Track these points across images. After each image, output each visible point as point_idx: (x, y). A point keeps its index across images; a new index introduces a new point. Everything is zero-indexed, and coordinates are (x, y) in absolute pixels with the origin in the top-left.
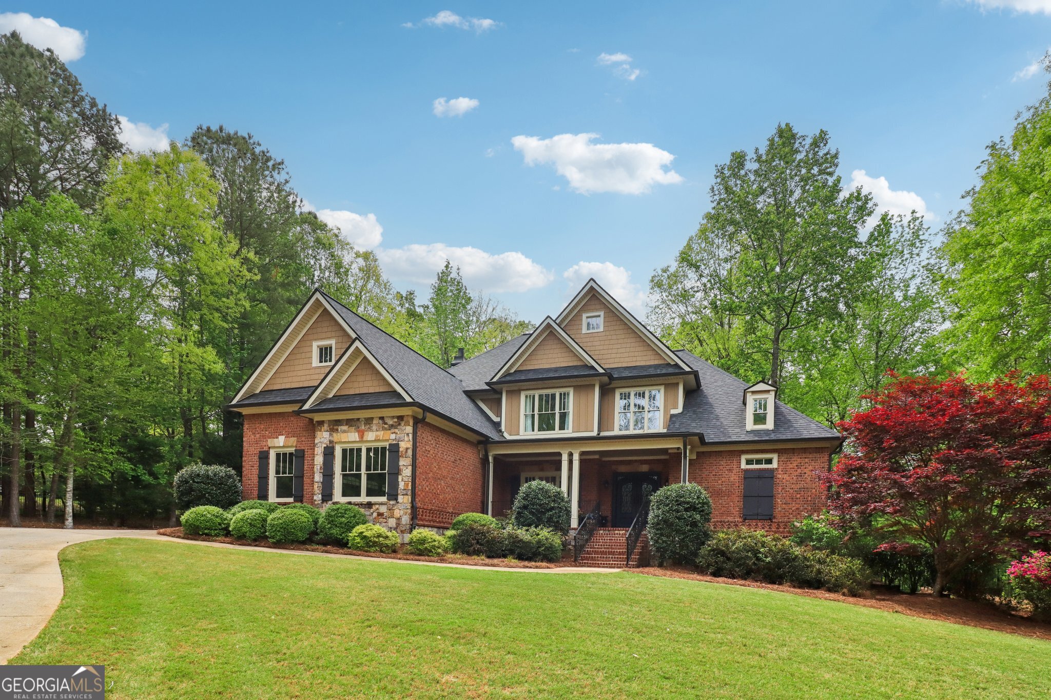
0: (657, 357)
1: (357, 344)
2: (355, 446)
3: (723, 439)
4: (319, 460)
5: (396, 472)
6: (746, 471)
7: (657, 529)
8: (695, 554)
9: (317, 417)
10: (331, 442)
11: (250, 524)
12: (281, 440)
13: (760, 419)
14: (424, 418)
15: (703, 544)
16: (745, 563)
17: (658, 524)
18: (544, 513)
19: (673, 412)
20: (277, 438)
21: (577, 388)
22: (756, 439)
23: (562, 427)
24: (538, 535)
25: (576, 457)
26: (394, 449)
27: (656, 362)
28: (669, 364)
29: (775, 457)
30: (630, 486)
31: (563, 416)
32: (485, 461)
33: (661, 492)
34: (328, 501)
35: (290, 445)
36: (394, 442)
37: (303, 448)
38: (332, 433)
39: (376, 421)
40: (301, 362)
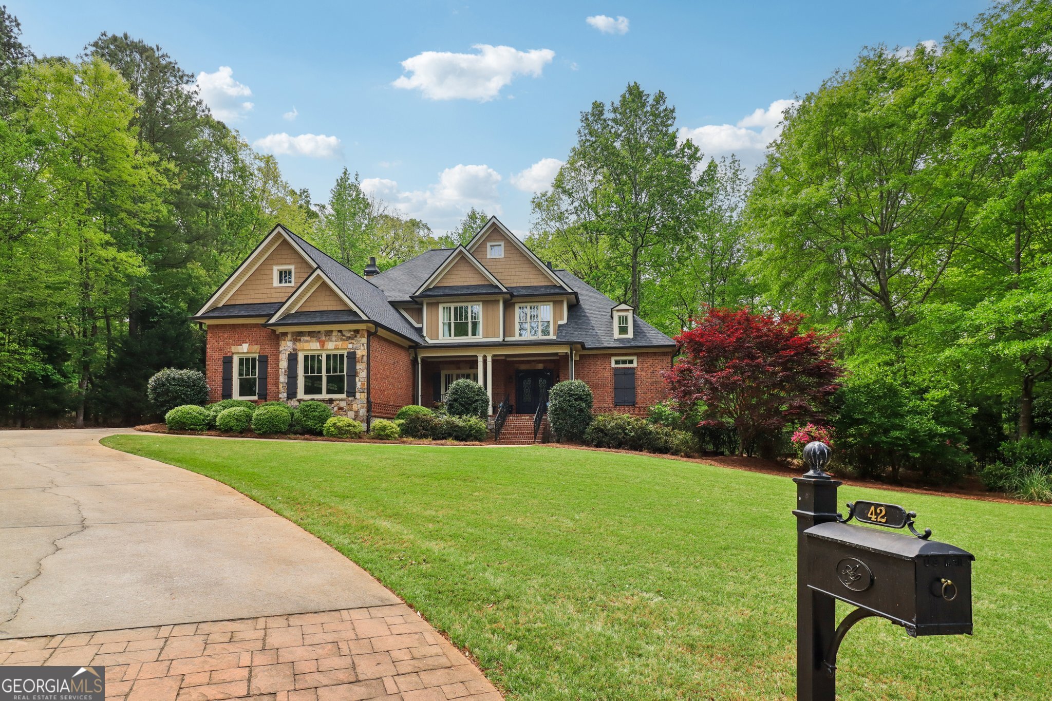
0: (546, 280)
1: (318, 272)
2: (316, 353)
3: (598, 345)
4: (284, 364)
5: (353, 374)
6: (615, 369)
7: (556, 415)
8: (583, 432)
9: (280, 330)
10: (294, 350)
11: (237, 419)
12: (245, 347)
13: (623, 330)
14: (376, 332)
15: (588, 424)
16: (617, 437)
17: (556, 411)
18: (471, 404)
19: (560, 322)
20: (241, 345)
21: (485, 302)
22: (621, 345)
23: (474, 334)
24: (469, 421)
25: (489, 359)
26: (352, 356)
27: (546, 284)
28: (555, 286)
29: (635, 358)
30: (529, 380)
31: (475, 325)
32: (414, 362)
33: (557, 386)
34: (292, 398)
35: (253, 351)
36: (351, 351)
37: (266, 354)
38: (295, 342)
39: (335, 334)
40: (263, 282)
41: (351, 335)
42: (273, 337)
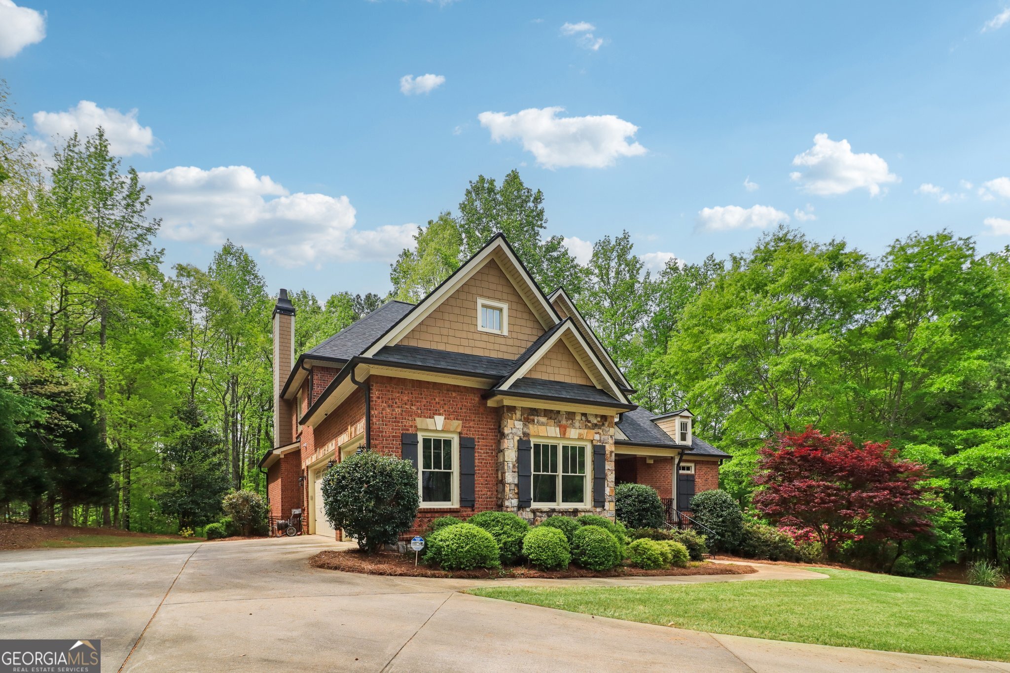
1: (570, 325)
2: (551, 442)
4: (512, 456)
5: (602, 477)
6: (680, 475)
9: (507, 401)
10: (525, 434)
12: (439, 422)
13: (683, 437)
20: (431, 417)
29: (693, 465)
34: (525, 508)
35: (452, 430)
36: (599, 444)
37: (471, 436)
38: (527, 423)
39: (578, 417)
40: (461, 319)
41: (598, 421)
42: (481, 410)
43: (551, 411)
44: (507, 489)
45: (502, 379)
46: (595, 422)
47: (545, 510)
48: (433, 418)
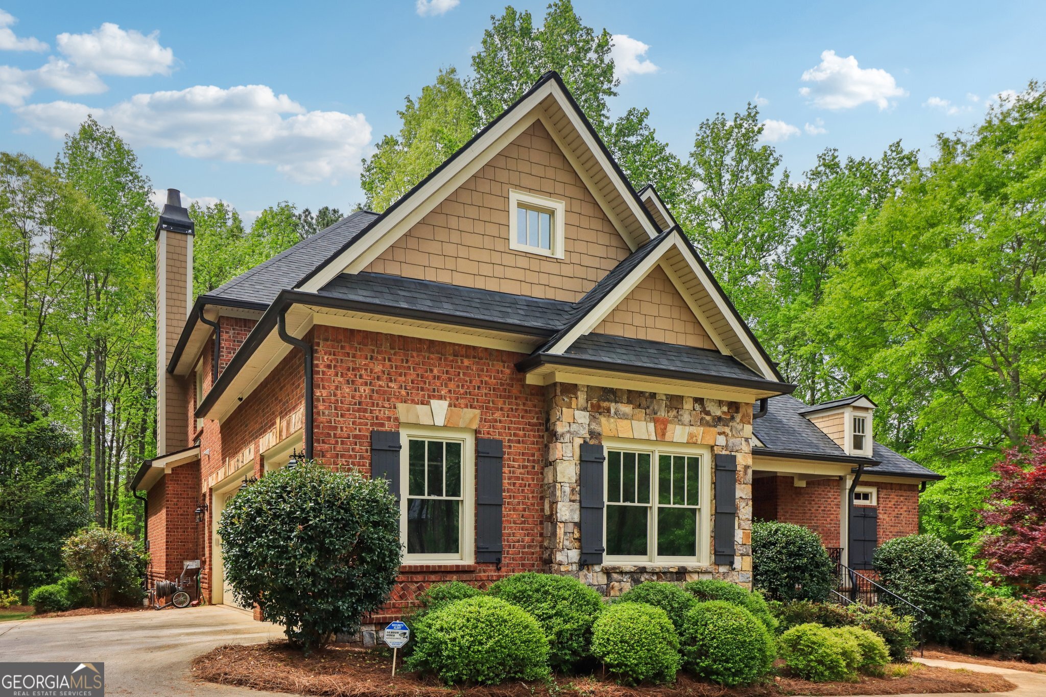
1: (675, 239)
4: (568, 472)
5: (730, 511)
9: (561, 375)
10: (595, 434)
12: (440, 409)
13: (858, 443)
20: (425, 402)
26: (728, 465)
29: (873, 491)
34: (592, 565)
35: (461, 425)
36: (724, 452)
37: (497, 437)
38: (597, 415)
39: (688, 405)
40: (479, 227)
41: (724, 413)
42: (515, 391)
43: (641, 394)
44: (560, 531)
45: (554, 335)
46: (718, 413)
47: (627, 570)
48: (428, 403)
